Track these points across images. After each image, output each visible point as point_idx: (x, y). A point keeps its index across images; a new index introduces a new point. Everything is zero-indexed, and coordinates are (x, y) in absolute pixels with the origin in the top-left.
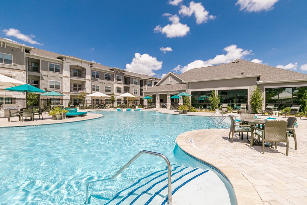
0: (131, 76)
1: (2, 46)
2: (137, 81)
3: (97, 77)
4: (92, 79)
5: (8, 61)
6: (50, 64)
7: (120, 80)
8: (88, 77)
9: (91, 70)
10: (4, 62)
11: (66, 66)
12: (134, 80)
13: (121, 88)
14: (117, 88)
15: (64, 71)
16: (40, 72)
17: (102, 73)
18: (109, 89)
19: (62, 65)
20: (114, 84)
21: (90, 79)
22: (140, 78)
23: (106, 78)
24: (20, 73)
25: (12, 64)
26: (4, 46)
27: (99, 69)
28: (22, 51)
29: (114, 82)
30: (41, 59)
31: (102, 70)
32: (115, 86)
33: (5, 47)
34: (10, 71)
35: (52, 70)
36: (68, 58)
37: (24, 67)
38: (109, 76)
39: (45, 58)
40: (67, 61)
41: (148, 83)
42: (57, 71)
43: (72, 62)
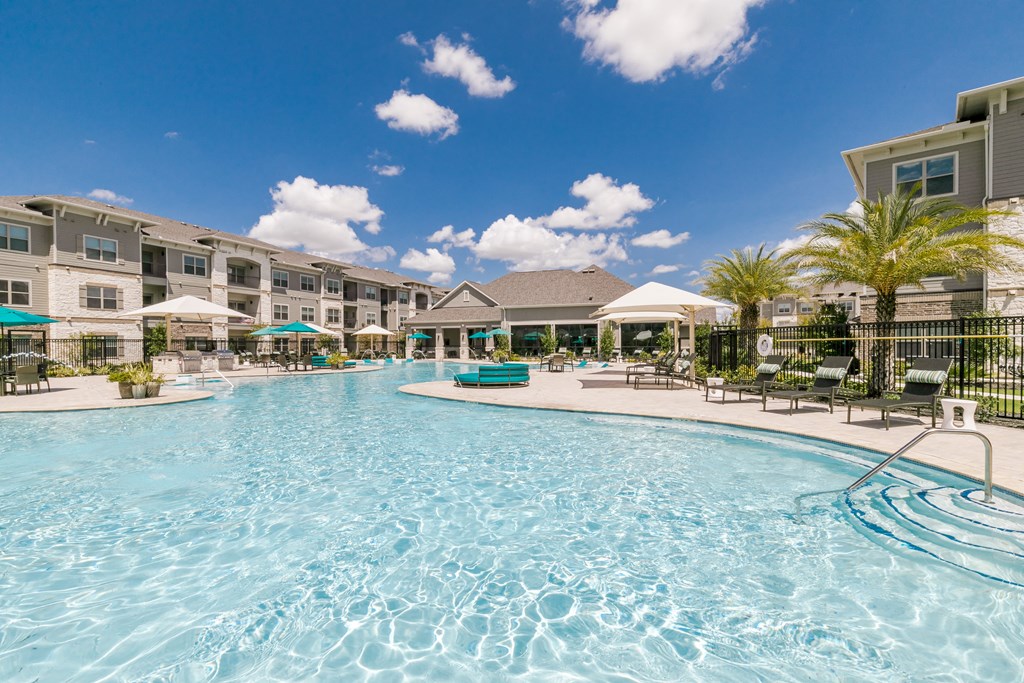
0: (361, 280)
1: (98, 222)
2: (373, 291)
3: (285, 284)
4: (273, 290)
5: (111, 256)
6: (186, 257)
7: (336, 291)
8: (266, 284)
9: (272, 268)
10: (101, 257)
11: (220, 260)
12: (368, 290)
13: (337, 311)
14: (330, 311)
15: (214, 272)
16: (165, 277)
17: (294, 273)
18: (311, 314)
19: (210, 258)
20: (322, 301)
21: (270, 289)
22: (382, 284)
23: (304, 287)
24: (131, 280)
25: (117, 260)
26: (102, 221)
27: (287, 266)
28: (136, 230)
29: (322, 295)
30: (167, 246)
31: (296, 267)
32: (325, 305)
33: (105, 223)
34: (113, 278)
35: (189, 270)
36: (224, 242)
37: (138, 267)
38: (311, 280)
39: (176, 245)
40: (222, 248)
41: (400, 295)
42: (201, 272)
43: (232, 249)
